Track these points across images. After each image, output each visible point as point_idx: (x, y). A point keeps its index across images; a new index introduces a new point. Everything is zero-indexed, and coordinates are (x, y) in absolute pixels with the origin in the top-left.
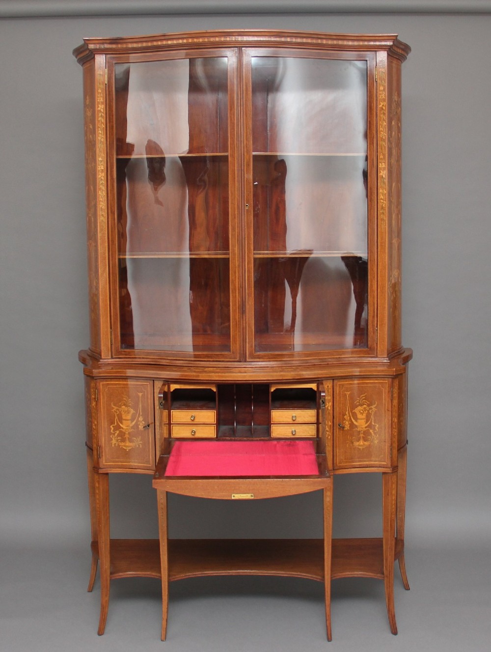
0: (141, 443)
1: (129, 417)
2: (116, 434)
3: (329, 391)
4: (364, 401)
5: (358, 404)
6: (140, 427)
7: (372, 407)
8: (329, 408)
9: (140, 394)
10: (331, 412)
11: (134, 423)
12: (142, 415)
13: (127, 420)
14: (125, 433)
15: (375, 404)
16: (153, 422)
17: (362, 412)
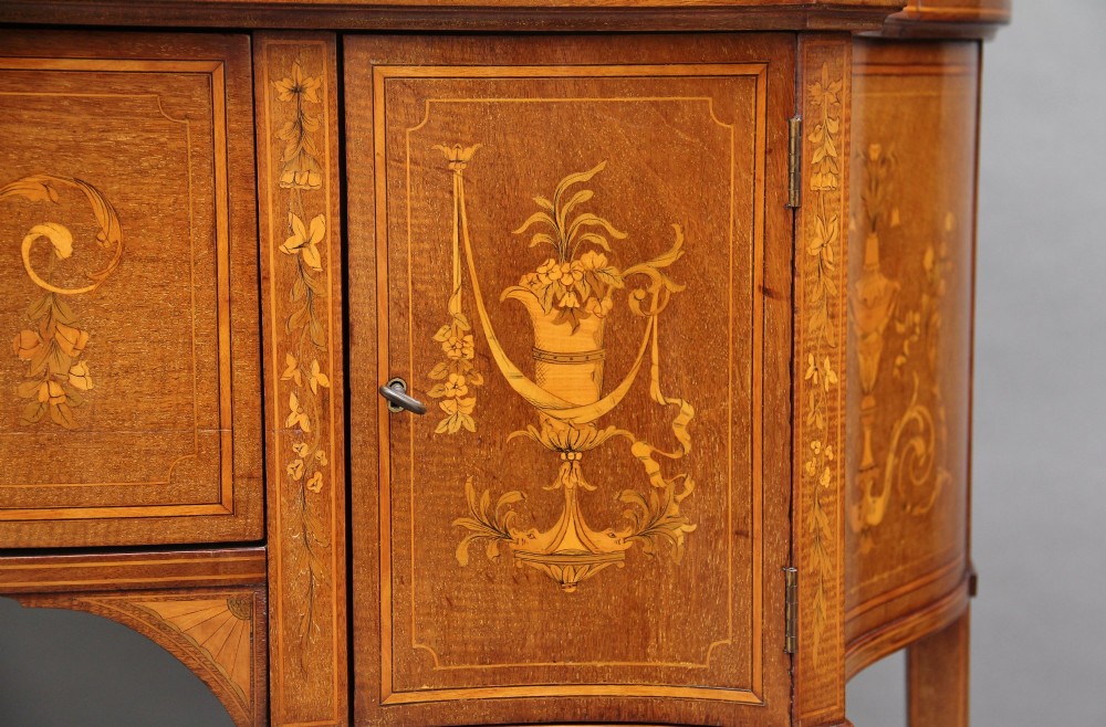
3: (311, 126)
4: (588, 219)
5: (538, 239)
7: (650, 268)
8: (312, 259)
10: (330, 290)
15: (668, 246)
17: (569, 301)
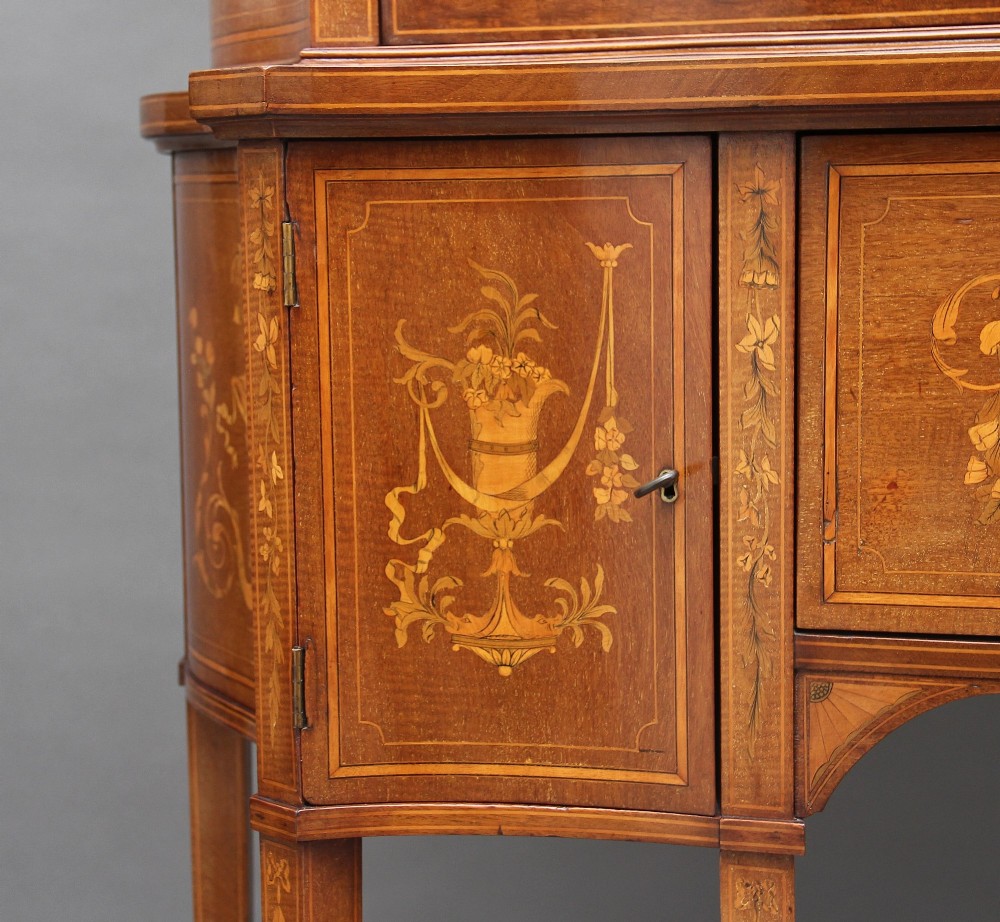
0: (605, 619)
1: (520, 427)
2: (425, 556)
6: (601, 496)
9: (609, 255)
11: (554, 470)
12: (618, 412)
13: (508, 450)
14: (488, 547)
16: (704, 453)
